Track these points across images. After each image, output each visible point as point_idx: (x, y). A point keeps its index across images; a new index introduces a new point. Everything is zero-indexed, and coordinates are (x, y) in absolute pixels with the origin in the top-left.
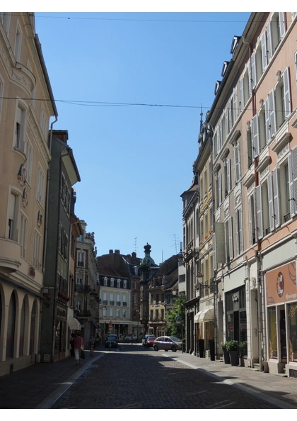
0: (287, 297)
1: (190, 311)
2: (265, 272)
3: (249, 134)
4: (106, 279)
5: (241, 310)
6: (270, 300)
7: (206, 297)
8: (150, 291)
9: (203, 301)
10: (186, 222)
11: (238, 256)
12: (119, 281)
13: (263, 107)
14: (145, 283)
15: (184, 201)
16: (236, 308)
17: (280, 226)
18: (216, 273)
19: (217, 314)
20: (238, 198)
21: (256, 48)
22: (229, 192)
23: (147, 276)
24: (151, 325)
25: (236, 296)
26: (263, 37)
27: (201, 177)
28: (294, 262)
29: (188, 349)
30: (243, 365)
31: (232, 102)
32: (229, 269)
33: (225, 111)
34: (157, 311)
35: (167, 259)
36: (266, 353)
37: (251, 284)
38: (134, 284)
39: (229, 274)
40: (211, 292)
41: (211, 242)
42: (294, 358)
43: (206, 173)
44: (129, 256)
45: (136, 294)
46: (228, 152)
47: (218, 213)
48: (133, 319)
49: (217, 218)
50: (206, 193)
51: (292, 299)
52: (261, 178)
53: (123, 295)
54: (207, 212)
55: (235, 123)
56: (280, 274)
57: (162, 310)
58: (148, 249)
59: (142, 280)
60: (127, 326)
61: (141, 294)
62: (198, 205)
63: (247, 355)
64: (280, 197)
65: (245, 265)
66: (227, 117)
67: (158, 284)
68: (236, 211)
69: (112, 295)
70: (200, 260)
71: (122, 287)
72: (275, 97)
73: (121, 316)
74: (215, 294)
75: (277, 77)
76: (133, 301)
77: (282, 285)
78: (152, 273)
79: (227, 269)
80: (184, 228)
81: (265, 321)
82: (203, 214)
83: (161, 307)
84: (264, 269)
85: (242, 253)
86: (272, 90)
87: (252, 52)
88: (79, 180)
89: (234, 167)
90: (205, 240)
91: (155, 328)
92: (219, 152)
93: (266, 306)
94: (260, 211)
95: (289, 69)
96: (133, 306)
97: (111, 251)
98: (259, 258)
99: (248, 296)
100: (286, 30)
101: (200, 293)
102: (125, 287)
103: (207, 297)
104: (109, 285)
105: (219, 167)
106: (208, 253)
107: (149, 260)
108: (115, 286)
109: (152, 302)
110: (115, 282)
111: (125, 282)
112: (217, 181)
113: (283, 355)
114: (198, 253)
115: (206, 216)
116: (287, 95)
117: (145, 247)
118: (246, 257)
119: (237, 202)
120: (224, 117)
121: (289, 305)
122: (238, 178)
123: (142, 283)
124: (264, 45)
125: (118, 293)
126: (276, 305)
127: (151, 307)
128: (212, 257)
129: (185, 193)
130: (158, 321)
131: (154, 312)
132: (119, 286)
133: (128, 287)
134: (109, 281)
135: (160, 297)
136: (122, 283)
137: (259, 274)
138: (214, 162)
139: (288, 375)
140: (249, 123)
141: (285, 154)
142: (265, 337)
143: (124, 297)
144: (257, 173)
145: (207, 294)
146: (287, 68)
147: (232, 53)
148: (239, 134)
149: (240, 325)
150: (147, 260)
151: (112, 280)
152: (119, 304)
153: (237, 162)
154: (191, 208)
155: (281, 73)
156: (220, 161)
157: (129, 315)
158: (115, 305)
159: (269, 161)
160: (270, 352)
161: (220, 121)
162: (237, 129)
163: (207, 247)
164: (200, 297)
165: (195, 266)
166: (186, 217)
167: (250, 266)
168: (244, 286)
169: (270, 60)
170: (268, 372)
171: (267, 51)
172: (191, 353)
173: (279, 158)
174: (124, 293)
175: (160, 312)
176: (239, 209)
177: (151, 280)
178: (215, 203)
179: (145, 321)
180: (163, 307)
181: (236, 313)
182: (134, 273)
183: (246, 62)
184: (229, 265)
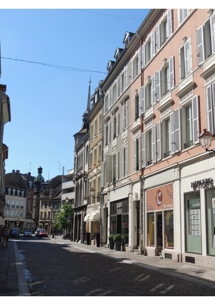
0: (164, 206)
1: (78, 213)
2: (146, 189)
3: (137, 98)
4: (10, 190)
5: (123, 214)
6: (150, 208)
7: (92, 205)
8: (41, 199)
9: (91, 207)
10: (77, 154)
11: (123, 178)
12: (19, 191)
13: (150, 81)
14: (37, 194)
15: (76, 139)
16: (119, 212)
17: (161, 160)
18: (103, 189)
19: (103, 216)
20: (125, 140)
21: (146, 41)
22: (117, 135)
23: (39, 188)
24: (41, 222)
25: (119, 205)
26: (153, 35)
27: (91, 124)
28: (172, 184)
29: (75, 239)
30: (124, 250)
31: (123, 76)
32: (115, 186)
33: (116, 81)
34: (45, 213)
35: (53, 178)
36: (145, 242)
37: (134, 197)
38: (28, 194)
39: (114, 190)
40: (98, 201)
41: (100, 168)
42: (168, 246)
43: (96, 122)
44: (26, 174)
45: (30, 201)
46: (117, 109)
47: (106, 149)
48: (27, 218)
49: (105, 152)
50: (96, 135)
51: (169, 208)
52: (146, 128)
53: (20, 201)
54: (97, 148)
55: (125, 89)
56: (159, 191)
57: (49, 212)
58: (40, 170)
59: (35, 191)
60: (22, 222)
61: (34, 201)
62: (88, 142)
63: (128, 243)
64: (162, 141)
65: (130, 184)
66: (117, 86)
67: (47, 194)
68: (123, 148)
69: (13, 201)
70: (89, 180)
71: (20, 196)
72: (161, 75)
73: (19, 216)
74: (101, 203)
75: (164, 62)
76: (27, 205)
77: (161, 199)
78: (43, 186)
79: (112, 186)
80: (75, 158)
81: (145, 221)
82: (93, 149)
83: (49, 210)
84: (145, 187)
85: (126, 176)
86: (159, 70)
87: (142, 43)
88: (10, 121)
89: (122, 119)
90: (93, 167)
91: (44, 224)
92: (109, 108)
93: (146, 212)
94: (144, 149)
95: (174, 57)
96: (27, 208)
97: (14, 171)
98: (142, 180)
99: (131, 205)
100: (173, 32)
101: (88, 202)
102: (23, 195)
103: (94, 204)
104: (12, 194)
105: (109, 118)
106: (96, 175)
107: (40, 178)
108: (16, 195)
109: (42, 206)
110: (16, 192)
111: (23, 192)
112: (107, 128)
113: (160, 244)
114: (87, 175)
115: (96, 151)
116: (171, 75)
117: (38, 169)
118: (130, 179)
119: (124, 142)
120: (115, 85)
121: (165, 212)
122: (125, 127)
123: (35, 193)
124: (153, 40)
125: (18, 200)
126: (155, 211)
127: (41, 210)
128: (99, 178)
129: (77, 134)
130: (46, 219)
131: (43, 213)
132: (18, 195)
133: (25, 196)
134: (12, 192)
135: (48, 203)
136: (20, 193)
137: (142, 191)
138: (104, 115)
139: (164, 257)
140: (137, 91)
141: (167, 113)
142: (145, 232)
143: (22, 203)
144: (142, 124)
145: (94, 202)
146: (172, 57)
147: (124, 43)
148: (128, 98)
149: (123, 224)
150: (39, 178)
151: (14, 190)
152: (18, 207)
153: (125, 115)
154: (82, 144)
155: (166, 59)
156: (110, 114)
157: (24, 215)
158: (15, 207)
159: (154, 117)
160: (148, 242)
161: (111, 87)
162: (127, 93)
163: (95, 171)
164: (87, 205)
165: (84, 184)
166: (77, 150)
167: (133, 185)
168: (128, 198)
169: (158, 50)
170: (146, 255)
171: (156, 45)
172: (78, 242)
173: (162, 115)
174: (22, 200)
175: (47, 213)
176: (125, 147)
177: (41, 191)
178: (104, 142)
179: (36, 220)
180: (50, 210)
181: (119, 216)
182: (29, 186)
183: (137, 50)
184: (114, 184)
